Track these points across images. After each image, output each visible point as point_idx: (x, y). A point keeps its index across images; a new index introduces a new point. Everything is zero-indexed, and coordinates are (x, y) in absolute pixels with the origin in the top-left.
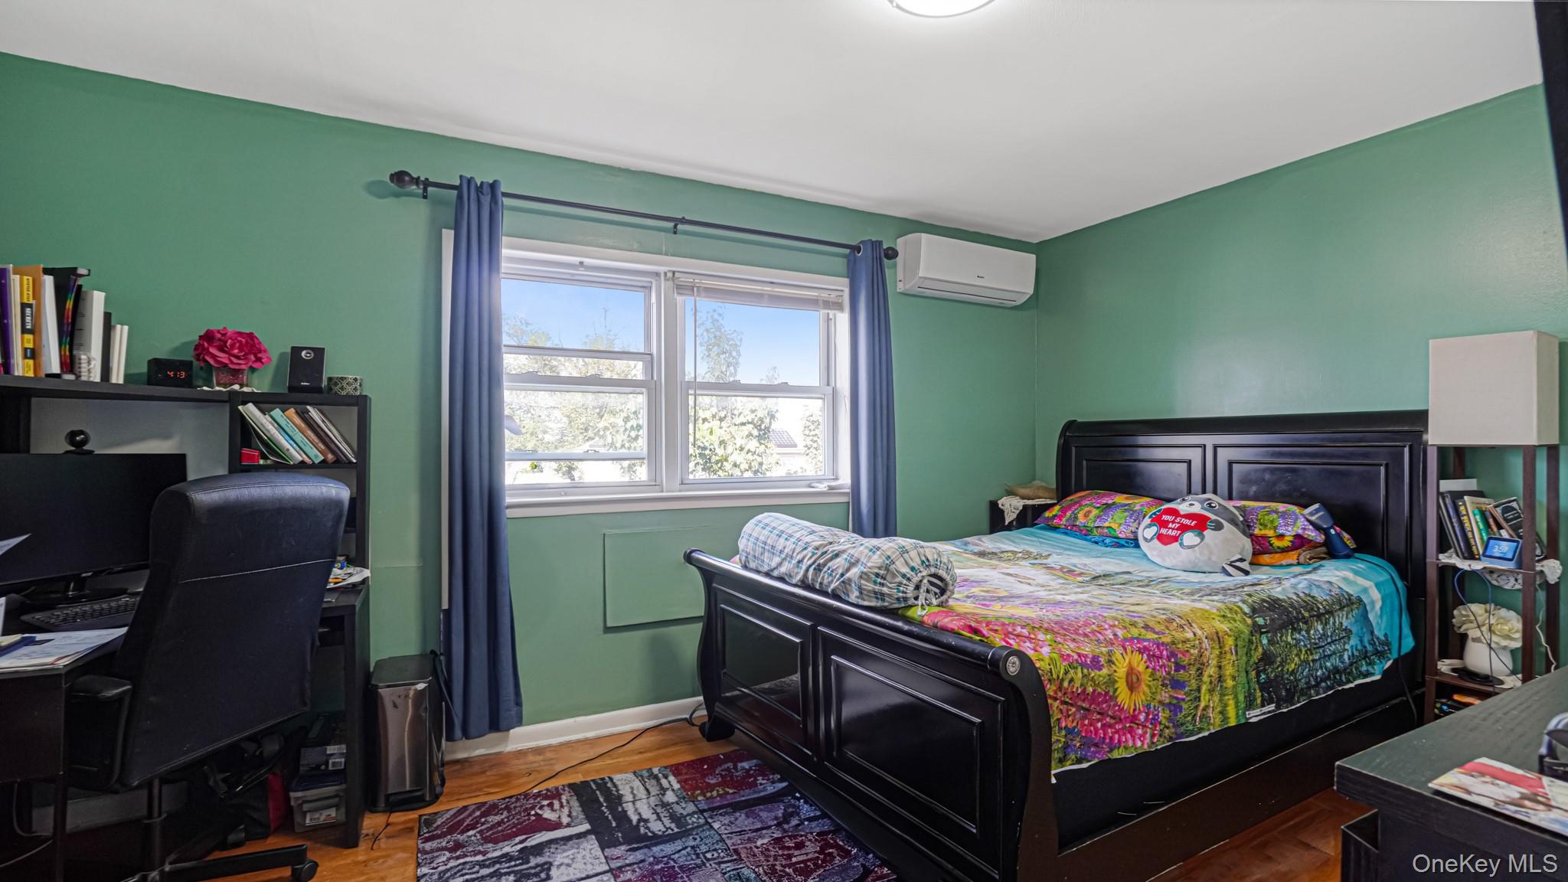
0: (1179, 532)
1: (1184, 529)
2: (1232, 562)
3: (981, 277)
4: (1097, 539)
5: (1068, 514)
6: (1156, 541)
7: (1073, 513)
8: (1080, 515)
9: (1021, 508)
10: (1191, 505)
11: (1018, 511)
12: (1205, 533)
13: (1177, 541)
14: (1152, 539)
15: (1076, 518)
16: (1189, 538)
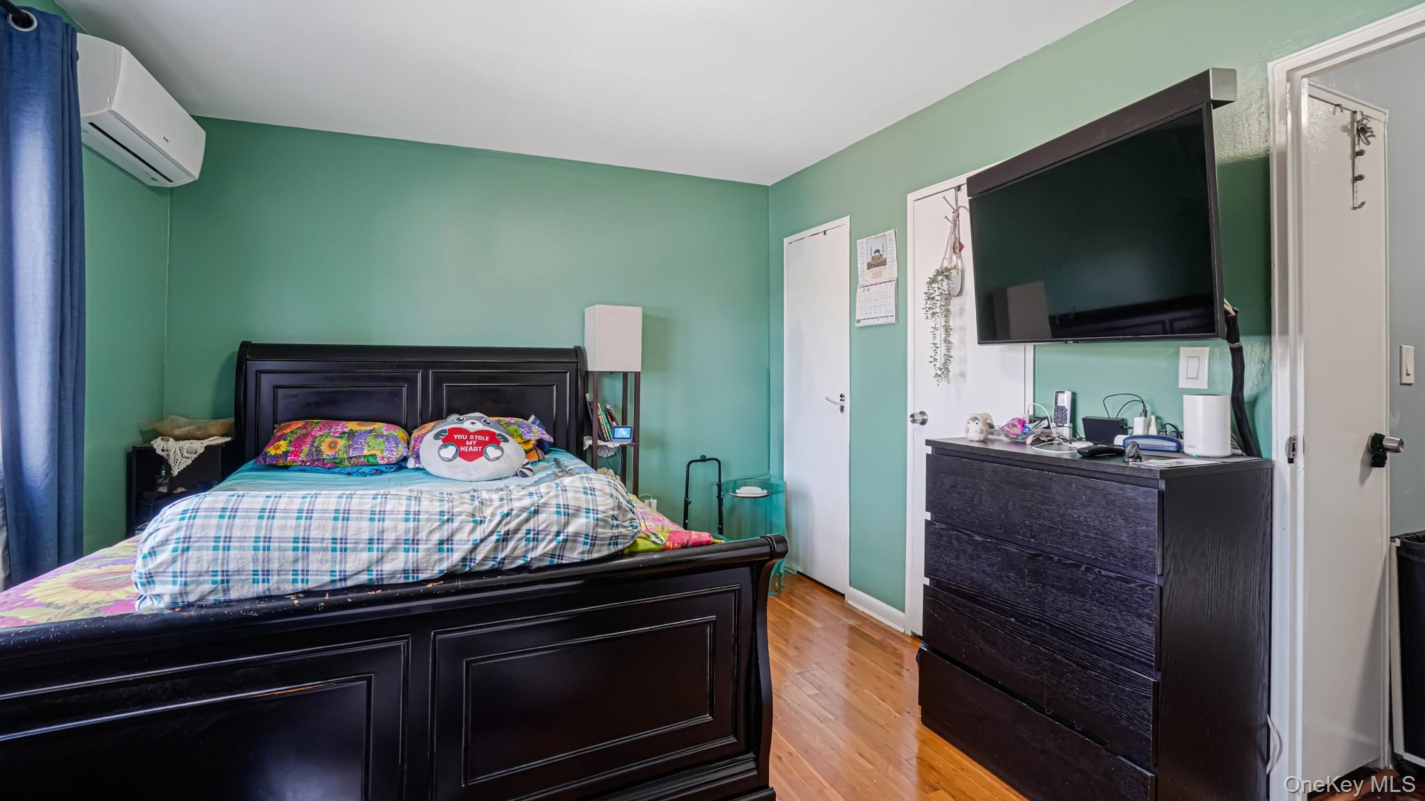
0: (480, 448)
1: (484, 444)
2: (523, 466)
3: (167, 140)
4: (349, 470)
5: (306, 449)
6: (459, 459)
7: (312, 445)
8: (324, 447)
9: (202, 450)
10: (473, 423)
11: (196, 456)
12: (501, 445)
13: (482, 455)
14: (454, 457)
15: (319, 451)
16: (491, 451)
